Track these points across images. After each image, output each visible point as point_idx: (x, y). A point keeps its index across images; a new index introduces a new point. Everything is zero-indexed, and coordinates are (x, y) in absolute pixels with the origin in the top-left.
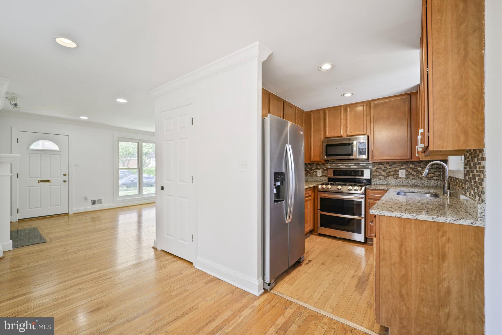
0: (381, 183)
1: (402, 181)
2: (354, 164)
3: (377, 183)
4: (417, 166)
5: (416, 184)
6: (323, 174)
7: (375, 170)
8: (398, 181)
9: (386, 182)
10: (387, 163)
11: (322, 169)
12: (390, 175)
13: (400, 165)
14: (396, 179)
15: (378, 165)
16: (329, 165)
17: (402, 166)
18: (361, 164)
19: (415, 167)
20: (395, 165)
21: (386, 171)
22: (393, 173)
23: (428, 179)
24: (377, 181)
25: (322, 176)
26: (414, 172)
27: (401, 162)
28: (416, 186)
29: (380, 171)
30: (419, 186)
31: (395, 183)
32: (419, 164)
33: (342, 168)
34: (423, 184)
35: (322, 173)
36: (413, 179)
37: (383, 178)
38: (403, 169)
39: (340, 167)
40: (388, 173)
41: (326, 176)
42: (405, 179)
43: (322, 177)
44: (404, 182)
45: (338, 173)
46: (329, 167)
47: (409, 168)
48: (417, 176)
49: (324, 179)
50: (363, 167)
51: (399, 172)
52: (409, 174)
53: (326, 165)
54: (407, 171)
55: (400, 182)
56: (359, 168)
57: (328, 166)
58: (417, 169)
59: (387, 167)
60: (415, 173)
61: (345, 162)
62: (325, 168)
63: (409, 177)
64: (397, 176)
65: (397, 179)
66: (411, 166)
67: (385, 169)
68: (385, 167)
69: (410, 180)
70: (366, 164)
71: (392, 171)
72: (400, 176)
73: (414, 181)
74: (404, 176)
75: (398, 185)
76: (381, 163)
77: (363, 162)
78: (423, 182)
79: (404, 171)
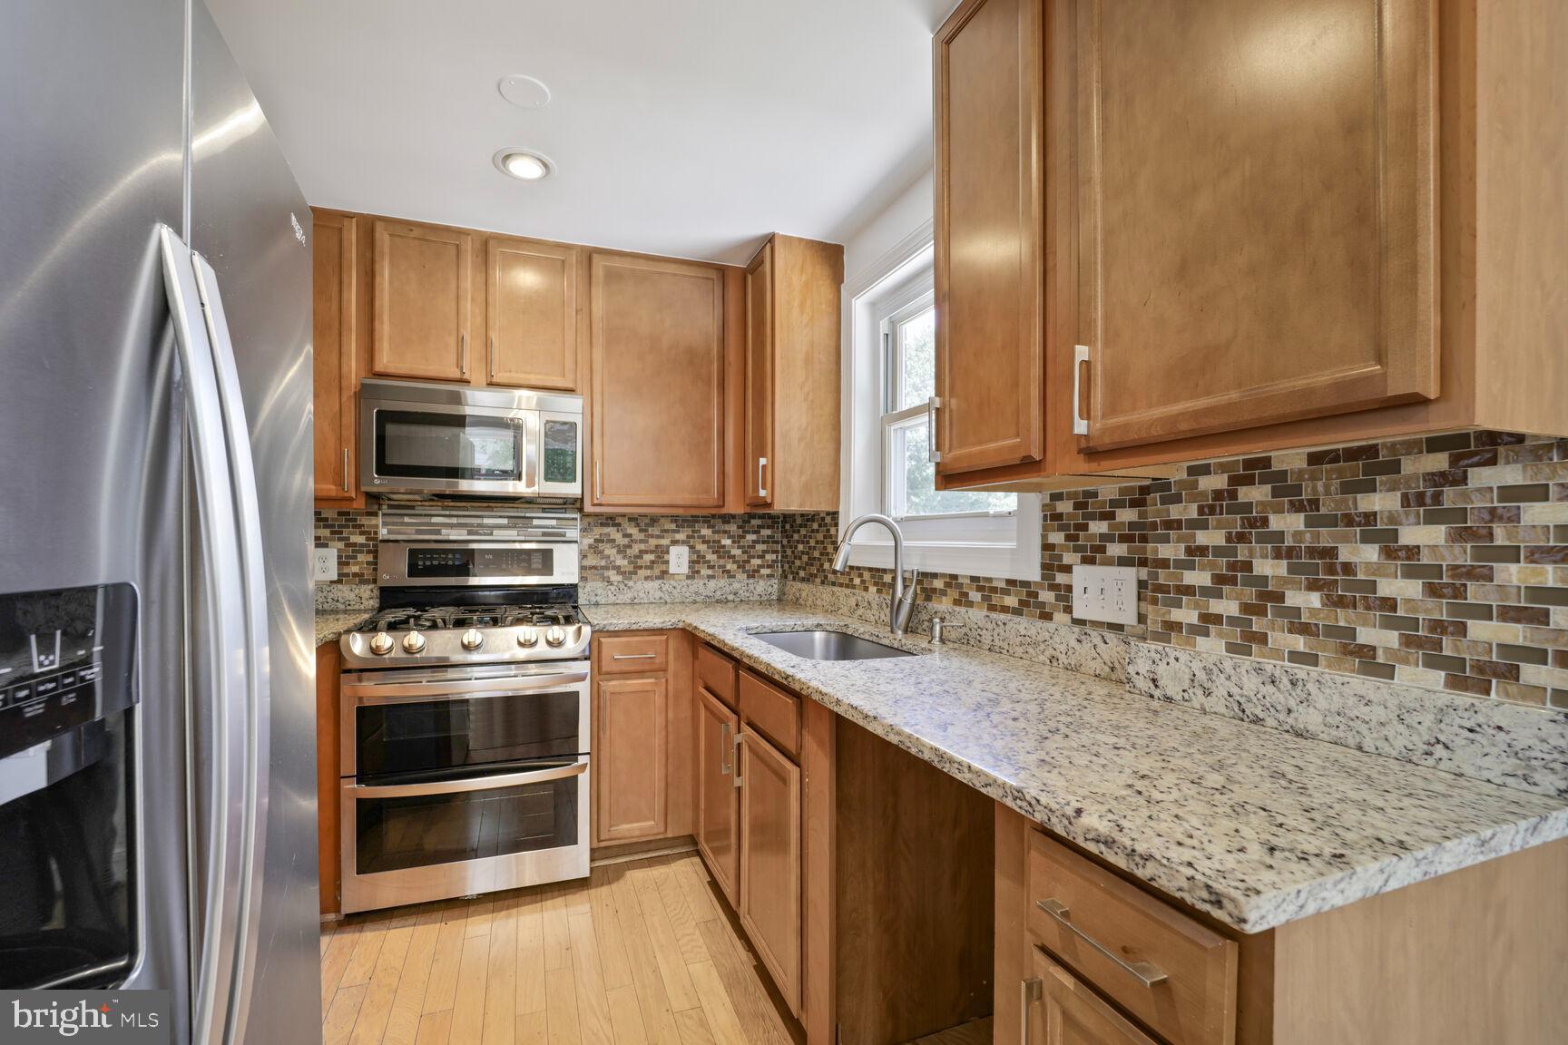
0: (612, 599)
1: (679, 587)
2: (505, 521)
3: (598, 598)
4: (718, 532)
5: (719, 593)
6: (346, 570)
7: (590, 546)
8: (667, 586)
9: (630, 595)
10: (633, 519)
11: (341, 545)
12: (641, 567)
13: (673, 526)
14: (660, 581)
15: (602, 525)
16: (380, 520)
17: (678, 532)
18: (535, 522)
19: (716, 537)
20: (654, 531)
21: (628, 551)
22: (652, 557)
23: (748, 577)
24: (599, 592)
25: (339, 581)
26: (713, 553)
27: (674, 519)
28: (718, 601)
29: (607, 552)
30: (728, 601)
31: (658, 594)
32: (727, 527)
33: (452, 538)
34: (735, 594)
35: (340, 564)
36: (710, 577)
37: (620, 578)
38: (684, 542)
39: (438, 532)
40: (636, 557)
41: (360, 579)
42: (688, 577)
43: (340, 586)
44: (684, 590)
45: (435, 563)
46: (383, 533)
47: (699, 537)
48: (720, 567)
49: (352, 596)
50: (544, 534)
51: (668, 552)
52: (698, 562)
53: (365, 521)
54: (692, 547)
55: (675, 592)
56: (527, 539)
57: (377, 526)
58: (719, 541)
59: (630, 535)
60: (715, 556)
61: (466, 509)
62: (361, 539)
63: (698, 572)
64: (664, 567)
65: (663, 578)
66: (706, 532)
67: (626, 541)
68: (625, 535)
69: (702, 582)
70: (554, 522)
71: (646, 552)
72: (672, 570)
73: (712, 584)
74: (685, 569)
75: (666, 603)
76: (610, 520)
77: (544, 510)
78: (736, 585)
79: (684, 550)
